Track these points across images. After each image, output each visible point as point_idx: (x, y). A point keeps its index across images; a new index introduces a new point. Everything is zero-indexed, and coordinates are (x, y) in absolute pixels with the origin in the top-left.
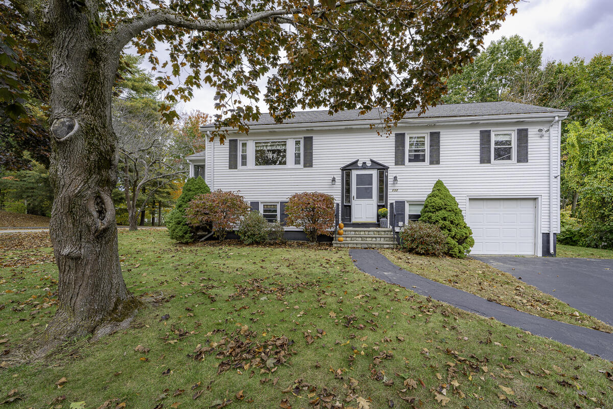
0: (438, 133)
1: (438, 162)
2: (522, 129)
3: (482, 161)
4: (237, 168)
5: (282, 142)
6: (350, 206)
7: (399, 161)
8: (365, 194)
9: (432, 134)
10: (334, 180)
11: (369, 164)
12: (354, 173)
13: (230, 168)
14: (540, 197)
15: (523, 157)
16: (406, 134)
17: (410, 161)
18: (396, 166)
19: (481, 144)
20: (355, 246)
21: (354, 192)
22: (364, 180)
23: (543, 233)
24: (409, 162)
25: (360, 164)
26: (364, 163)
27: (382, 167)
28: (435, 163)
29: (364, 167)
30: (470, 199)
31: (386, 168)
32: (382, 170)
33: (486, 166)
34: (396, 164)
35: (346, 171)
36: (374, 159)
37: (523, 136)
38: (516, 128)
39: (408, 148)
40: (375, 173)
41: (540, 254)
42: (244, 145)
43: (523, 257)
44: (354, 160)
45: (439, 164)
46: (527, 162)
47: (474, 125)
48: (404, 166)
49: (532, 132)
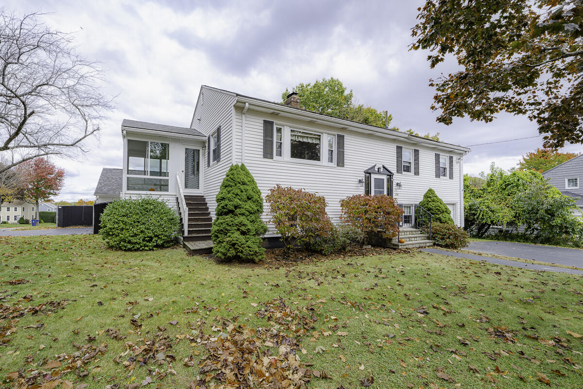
0: (418, 151)
2: (451, 156)
3: (437, 175)
4: (273, 159)
5: (316, 135)
7: (399, 170)
9: (415, 151)
10: (360, 181)
11: (382, 169)
12: (373, 176)
13: (265, 157)
15: (451, 176)
16: (402, 148)
18: (398, 174)
19: (436, 164)
22: (379, 184)
24: (404, 171)
25: (376, 169)
26: (379, 168)
29: (379, 172)
32: (390, 175)
33: (438, 180)
34: (398, 172)
35: (368, 173)
36: (386, 166)
37: (451, 161)
38: (448, 156)
40: (385, 178)
42: (279, 130)
44: (373, 165)
45: (418, 175)
46: (453, 179)
48: (401, 175)
49: (455, 158)
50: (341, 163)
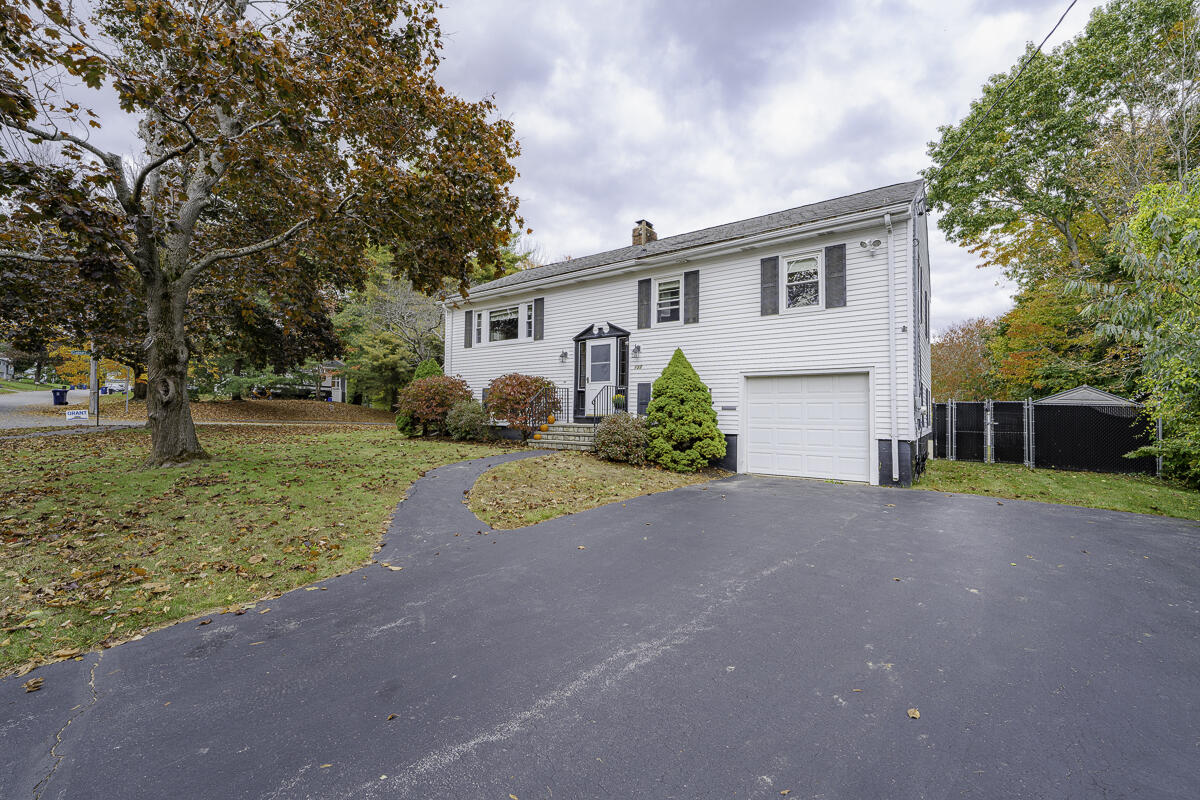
0: (696, 273)
1: (696, 320)
2: (834, 247)
3: (764, 312)
4: (473, 347)
5: (514, 309)
6: (584, 392)
7: (644, 322)
8: (601, 374)
9: (687, 275)
10: (564, 355)
11: (606, 330)
12: (590, 344)
13: (465, 347)
14: (871, 371)
15: (837, 297)
16: (652, 281)
17: (661, 319)
18: (641, 331)
19: (763, 283)
20: (550, 446)
21: (588, 374)
22: (602, 354)
23: (880, 440)
24: (659, 321)
25: (596, 331)
26: (600, 329)
27: (621, 333)
28: (691, 320)
29: (601, 335)
30: (747, 378)
31: (627, 334)
32: (622, 336)
33: (771, 319)
34: (640, 327)
35: (580, 341)
36: (614, 324)
37: (836, 259)
38: (822, 246)
39: (657, 301)
40: (612, 342)
41: (875, 480)
42: (480, 316)
43: (840, 482)
44: (588, 326)
45: (697, 322)
46: (845, 305)
47: (748, 252)
48: (649, 330)
49: (853, 248)
50: (539, 336)
